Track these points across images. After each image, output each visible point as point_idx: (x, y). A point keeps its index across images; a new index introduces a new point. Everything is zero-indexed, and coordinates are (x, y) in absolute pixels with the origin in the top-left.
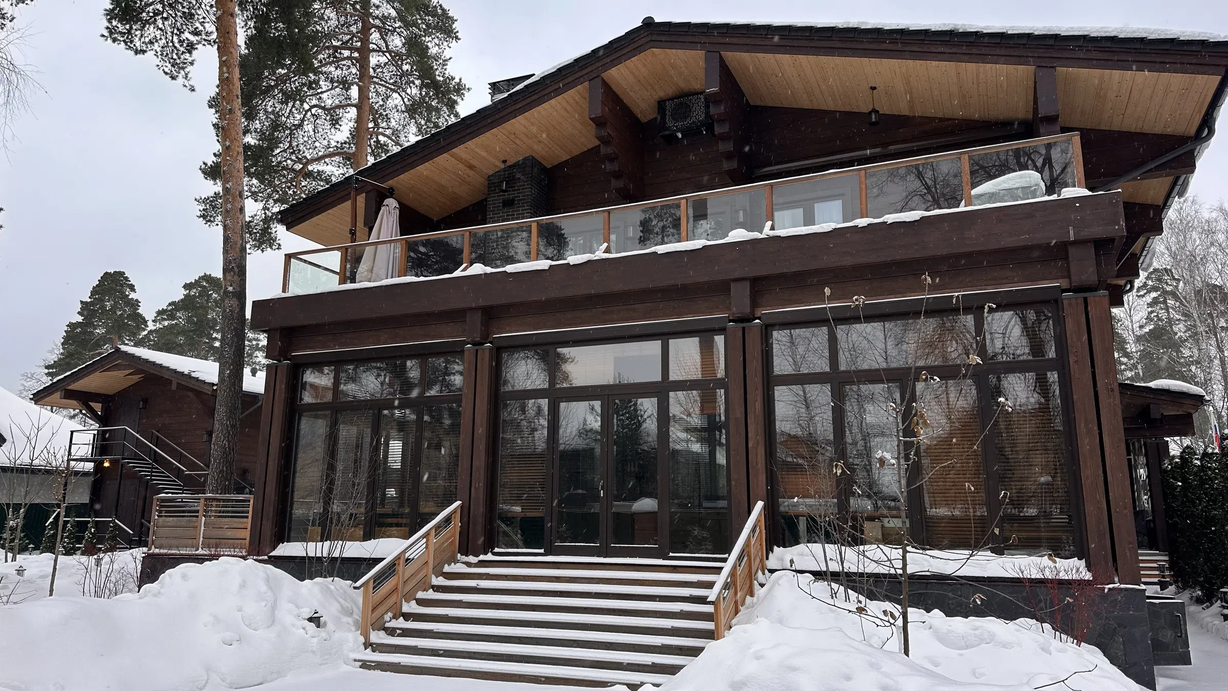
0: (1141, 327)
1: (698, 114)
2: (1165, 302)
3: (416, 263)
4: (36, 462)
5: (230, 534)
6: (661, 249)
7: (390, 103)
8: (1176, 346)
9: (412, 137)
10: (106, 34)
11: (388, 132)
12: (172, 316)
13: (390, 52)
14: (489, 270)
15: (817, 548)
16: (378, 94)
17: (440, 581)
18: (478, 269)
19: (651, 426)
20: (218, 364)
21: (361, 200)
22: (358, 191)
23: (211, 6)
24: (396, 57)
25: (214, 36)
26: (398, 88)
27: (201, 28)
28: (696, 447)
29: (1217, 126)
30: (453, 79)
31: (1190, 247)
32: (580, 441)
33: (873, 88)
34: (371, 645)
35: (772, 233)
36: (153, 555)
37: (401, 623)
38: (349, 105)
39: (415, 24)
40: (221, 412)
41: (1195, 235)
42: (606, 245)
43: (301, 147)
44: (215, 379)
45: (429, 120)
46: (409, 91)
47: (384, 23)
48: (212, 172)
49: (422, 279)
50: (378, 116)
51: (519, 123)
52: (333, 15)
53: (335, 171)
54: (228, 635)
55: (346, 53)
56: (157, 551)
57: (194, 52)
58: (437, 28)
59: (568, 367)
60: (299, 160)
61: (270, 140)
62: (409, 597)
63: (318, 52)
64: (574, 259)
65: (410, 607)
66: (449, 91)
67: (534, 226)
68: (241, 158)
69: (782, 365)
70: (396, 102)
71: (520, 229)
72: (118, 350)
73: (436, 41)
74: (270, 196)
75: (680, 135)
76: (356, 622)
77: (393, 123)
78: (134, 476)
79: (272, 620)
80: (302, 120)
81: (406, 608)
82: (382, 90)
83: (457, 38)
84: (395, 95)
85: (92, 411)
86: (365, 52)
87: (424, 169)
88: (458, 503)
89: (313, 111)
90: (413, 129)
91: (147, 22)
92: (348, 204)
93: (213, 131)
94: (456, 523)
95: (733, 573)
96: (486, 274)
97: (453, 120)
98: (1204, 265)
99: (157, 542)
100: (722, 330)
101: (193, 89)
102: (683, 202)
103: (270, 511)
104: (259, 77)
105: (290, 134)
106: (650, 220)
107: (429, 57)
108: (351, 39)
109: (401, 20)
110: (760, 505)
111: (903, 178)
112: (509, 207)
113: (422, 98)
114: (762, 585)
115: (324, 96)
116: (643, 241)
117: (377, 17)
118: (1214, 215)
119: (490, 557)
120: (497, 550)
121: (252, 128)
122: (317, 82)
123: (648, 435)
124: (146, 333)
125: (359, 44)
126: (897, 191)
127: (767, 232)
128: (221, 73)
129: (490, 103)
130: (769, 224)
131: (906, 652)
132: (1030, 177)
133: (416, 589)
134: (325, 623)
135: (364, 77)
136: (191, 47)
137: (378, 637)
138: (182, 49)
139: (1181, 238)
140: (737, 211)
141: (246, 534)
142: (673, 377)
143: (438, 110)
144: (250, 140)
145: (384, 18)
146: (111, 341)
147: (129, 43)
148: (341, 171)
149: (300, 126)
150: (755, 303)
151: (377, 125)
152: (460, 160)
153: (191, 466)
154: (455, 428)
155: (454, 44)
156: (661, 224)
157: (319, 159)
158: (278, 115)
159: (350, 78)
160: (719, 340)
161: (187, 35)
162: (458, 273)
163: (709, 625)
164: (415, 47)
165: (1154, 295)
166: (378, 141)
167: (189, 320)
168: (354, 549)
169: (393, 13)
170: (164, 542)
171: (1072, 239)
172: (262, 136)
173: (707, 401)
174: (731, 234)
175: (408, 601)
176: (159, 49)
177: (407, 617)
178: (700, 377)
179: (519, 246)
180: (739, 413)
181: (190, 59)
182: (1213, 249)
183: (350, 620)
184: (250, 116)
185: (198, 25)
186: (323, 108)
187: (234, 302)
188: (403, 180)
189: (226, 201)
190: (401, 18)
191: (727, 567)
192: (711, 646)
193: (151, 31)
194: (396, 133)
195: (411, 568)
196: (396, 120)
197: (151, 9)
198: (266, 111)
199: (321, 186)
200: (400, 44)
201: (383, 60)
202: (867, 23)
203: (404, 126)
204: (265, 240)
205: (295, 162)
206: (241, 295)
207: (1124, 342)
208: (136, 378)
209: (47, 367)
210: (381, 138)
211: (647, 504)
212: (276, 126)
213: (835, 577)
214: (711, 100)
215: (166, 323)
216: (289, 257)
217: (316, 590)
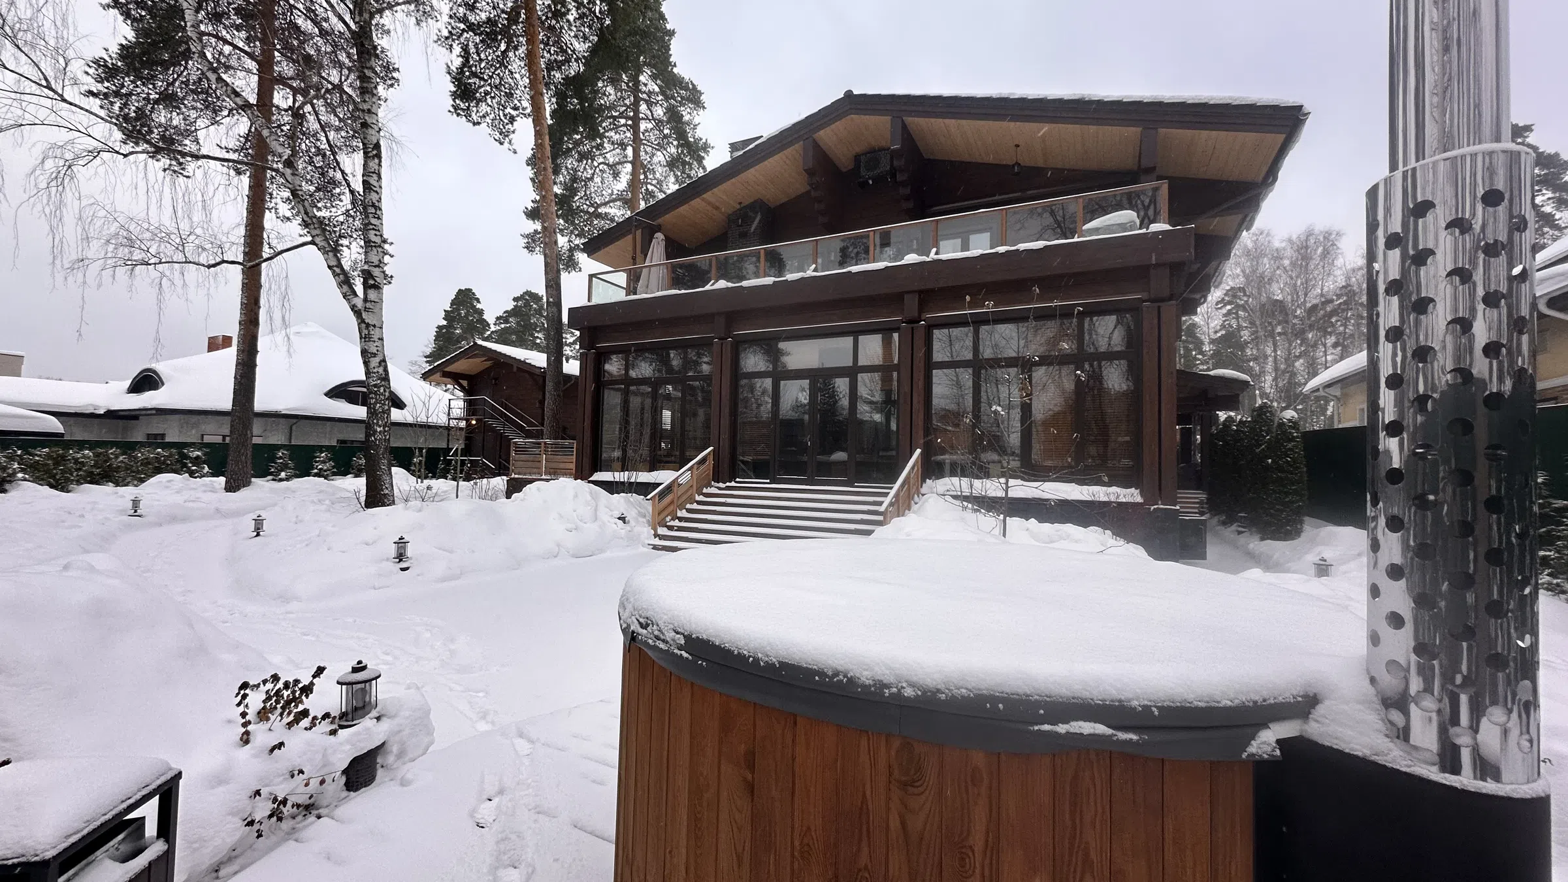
0: (1216, 332)
1: (884, 166)
2: (1237, 313)
3: (676, 282)
4: (430, 420)
5: (562, 466)
6: (855, 269)
7: (655, 159)
8: (1242, 346)
9: (672, 187)
10: (453, 110)
11: (654, 182)
12: (506, 321)
13: (654, 119)
14: (730, 285)
15: (955, 480)
16: (646, 153)
17: (699, 498)
18: (722, 284)
19: (845, 402)
20: (545, 355)
21: (639, 232)
22: (637, 227)
23: (525, 87)
24: (659, 123)
25: (528, 111)
26: (661, 147)
27: (519, 104)
28: (877, 417)
29: (1280, 174)
30: (701, 139)
31: (1260, 270)
32: (794, 414)
33: (1017, 146)
34: (659, 535)
35: (936, 257)
36: (514, 479)
37: (676, 523)
38: (626, 162)
39: (673, 98)
40: (549, 386)
41: (1266, 260)
42: (814, 266)
43: (593, 195)
44: (544, 365)
45: (683, 172)
46: (669, 150)
47: (649, 97)
48: (532, 214)
49: (683, 291)
50: (647, 170)
51: (752, 174)
52: (612, 92)
53: (618, 213)
54: (570, 526)
55: (623, 121)
56: (516, 476)
57: (515, 123)
58: (689, 100)
59: (785, 359)
60: (592, 205)
61: (571, 189)
62: (682, 507)
63: (602, 121)
64: (791, 277)
65: (682, 513)
66: (698, 150)
67: (762, 252)
68: (553, 204)
69: (939, 355)
70: (660, 159)
71: (751, 254)
72: (475, 344)
73: (688, 110)
74: (572, 232)
75: (871, 182)
76: (648, 521)
77: (658, 175)
78: (493, 430)
79: (596, 519)
80: (593, 174)
81: (679, 514)
82: (649, 149)
83: (704, 108)
84: (659, 153)
85: (460, 385)
86: (636, 120)
87: (683, 209)
88: (711, 448)
89: (601, 167)
90: (672, 179)
91: (480, 100)
92: (630, 237)
93: (530, 183)
94: (710, 462)
95: (897, 495)
96: (727, 288)
97: (701, 173)
98: (1269, 284)
99: (516, 471)
100: (897, 329)
101: (515, 152)
102: (872, 234)
103: (588, 451)
104: (561, 141)
105: (585, 185)
106: (847, 247)
107: (683, 123)
108: (626, 110)
109: (662, 95)
110: (918, 451)
111: (1040, 215)
112: (744, 238)
113: (679, 155)
114: (916, 503)
115: (608, 155)
116: (842, 264)
117: (645, 92)
118: (1283, 245)
119: (733, 484)
120: (738, 480)
121: (558, 181)
122: (602, 145)
123: (844, 409)
124: (489, 333)
125: (632, 114)
126: (1035, 224)
127: (933, 255)
128: (536, 140)
129: (729, 159)
130: (934, 250)
131: (1004, 535)
132: (1127, 215)
133: (686, 502)
134: (629, 522)
135: (637, 141)
136: (512, 119)
137: (662, 531)
138: (506, 121)
139: (1255, 263)
140: (912, 241)
141: (573, 466)
142: (860, 363)
143: (690, 164)
144: (557, 190)
145: (650, 93)
146: (465, 339)
147: (468, 116)
148: (622, 213)
149: (591, 179)
150: (922, 308)
151: (646, 177)
152: (709, 203)
153: (530, 424)
154: (707, 401)
155: (701, 112)
156: (856, 250)
157: (605, 204)
158: (575, 171)
159: (626, 141)
160: (896, 336)
161: (508, 110)
162: (708, 287)
163: (881, 518)
164: (674, 117)
165: (1229, 307)
166: (647, 189)
167: (518, 323)
168: (644, 477)
169: (657, 89)
170: (520, 470)
171: (1154, 262)
172: (566, 187)
173: (886, 380)
174: (906, 258)
175: (681, 510)
176: (490, 122)
177: (681, 519)
178: (881, 363)
179: (751, 268)
180: (907, 389)
181: (512, 129)
182: (1278, 272)
183: (644, 520)
184: (556, 171)
185: (516, 102)
186: (608, 165)
187: (554, 309)
188: (668, 219)
189: (545, 236)
190: (663, 93)
191: (893, 492)
192: (879, 530)
193: (484, 108)
194: (660, 182)
195: (681, 490)
196: (660, 171)
197: (482, 90)
198: (566, 167)
199: (607, 225)
200: (662, 114)
201: (650, 126)
202: (1013, 94)
203: (665, 178)
204: (572, 264)
205: (589, 206)
206: (558, 304)
207: (1202, 343)
208: (489, 363)
209: (426, 357)
210: (649, 187)
211: (840, 456)
212: (574, 179)
213: (966, 498)
214: (894, 155)
215: (503, 326)
216: (591, 276)
217: (622, 500)
